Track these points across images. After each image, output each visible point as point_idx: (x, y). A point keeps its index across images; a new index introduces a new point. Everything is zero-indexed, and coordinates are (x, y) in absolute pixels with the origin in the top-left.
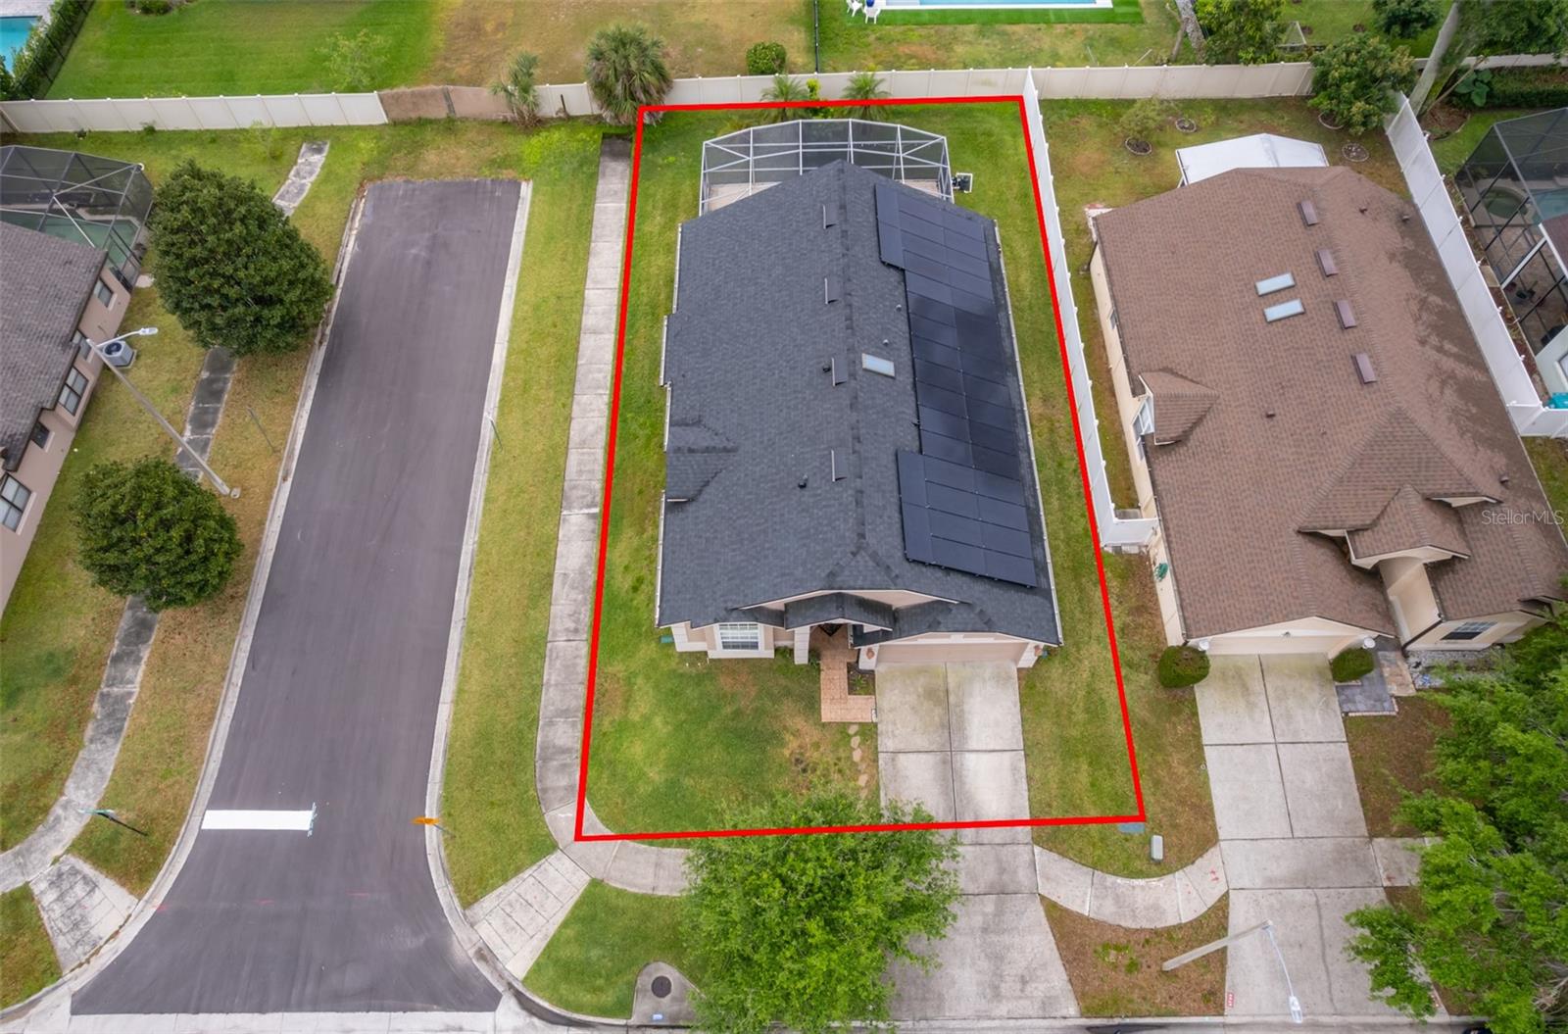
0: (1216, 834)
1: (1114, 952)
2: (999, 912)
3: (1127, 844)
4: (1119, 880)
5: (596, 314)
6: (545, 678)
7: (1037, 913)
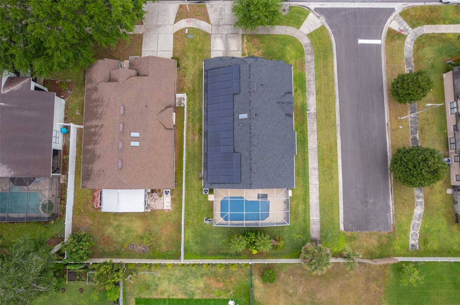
0: (174, 35)
1: (198, 14)
2: (219, 22)
3: (192, 33)
4: (195, 27)
5: (315, 175)
6: (314, 70)
7: (212, 21)
